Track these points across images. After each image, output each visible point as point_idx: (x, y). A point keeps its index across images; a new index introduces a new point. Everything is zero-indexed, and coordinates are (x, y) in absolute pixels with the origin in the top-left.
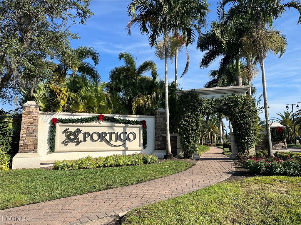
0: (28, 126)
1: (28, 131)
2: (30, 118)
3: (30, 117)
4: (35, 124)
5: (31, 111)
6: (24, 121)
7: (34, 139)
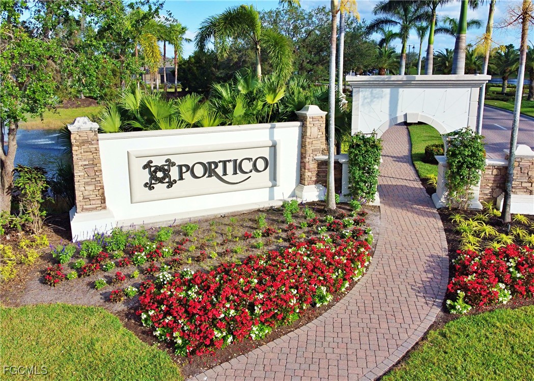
0: (85, 165)
1: (86, 175)
2: (87, 152)
3: (85, 150)
4: (96, 161)
5: (86, 138)
6: (77, 157)
7: (99, 188)
